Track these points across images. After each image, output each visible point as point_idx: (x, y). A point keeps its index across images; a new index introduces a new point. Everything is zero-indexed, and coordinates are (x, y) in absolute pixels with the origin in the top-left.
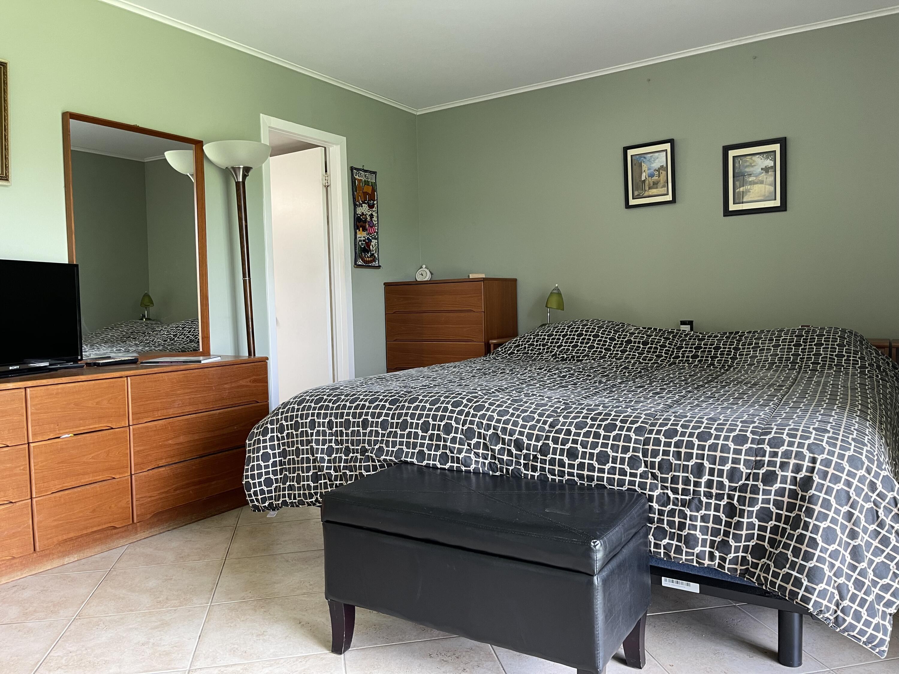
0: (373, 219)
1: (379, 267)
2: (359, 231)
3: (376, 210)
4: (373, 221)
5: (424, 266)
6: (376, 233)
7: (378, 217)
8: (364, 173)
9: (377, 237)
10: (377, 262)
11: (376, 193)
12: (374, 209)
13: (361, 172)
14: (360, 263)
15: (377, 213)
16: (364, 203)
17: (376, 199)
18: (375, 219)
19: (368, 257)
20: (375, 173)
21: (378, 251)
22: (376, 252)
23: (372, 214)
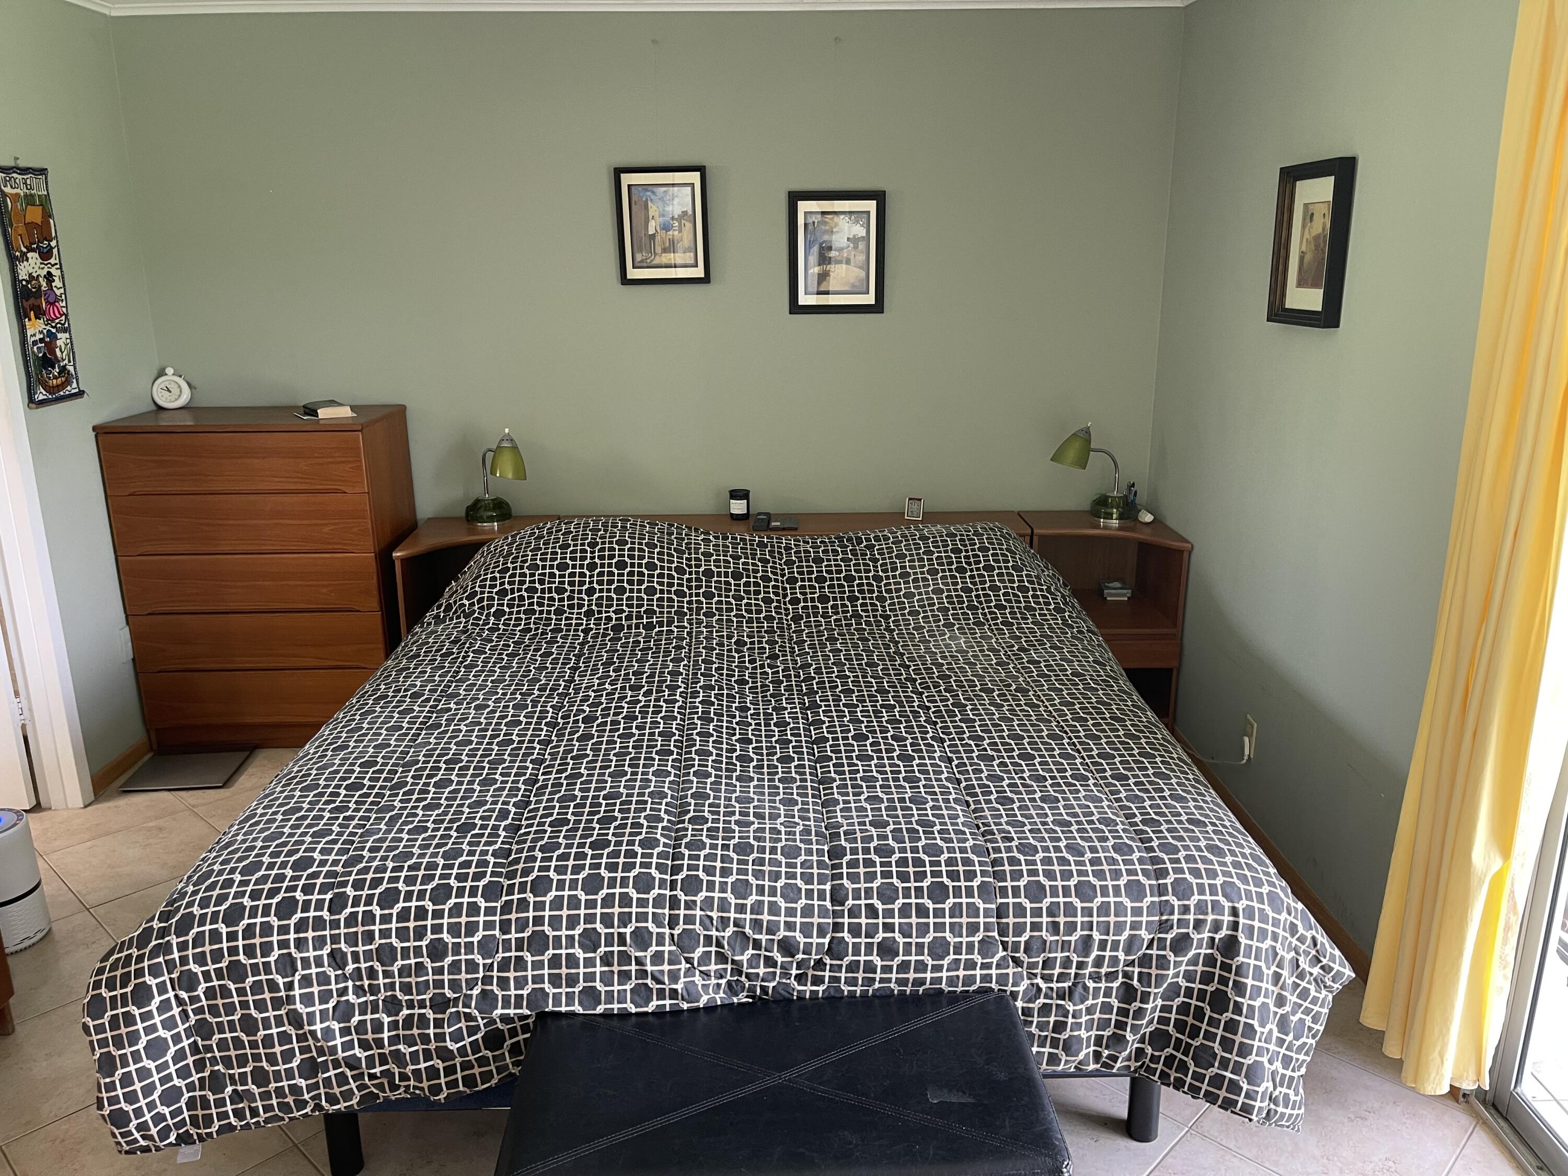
0: (53, 284)
1: (81, 393)
2: (30, 320)
3: (57, 261)
4: (55, 289)
5: (170, 371)
6: (63, 318)
7: (63, 278)
8: (20, 177)
9: (66, 325)
10: (74, 385)
11: (51, 221)
12: (52, 261)
13: (15, 175)
14: (41, 397)
15: (61, 268)
16: (30, 250)
17: (54, 235)
18: (57, 283)
19: (55, 378)
20: (43, 171)
21: (74, 358)
22: (69, 362)
23: (49, 273)
